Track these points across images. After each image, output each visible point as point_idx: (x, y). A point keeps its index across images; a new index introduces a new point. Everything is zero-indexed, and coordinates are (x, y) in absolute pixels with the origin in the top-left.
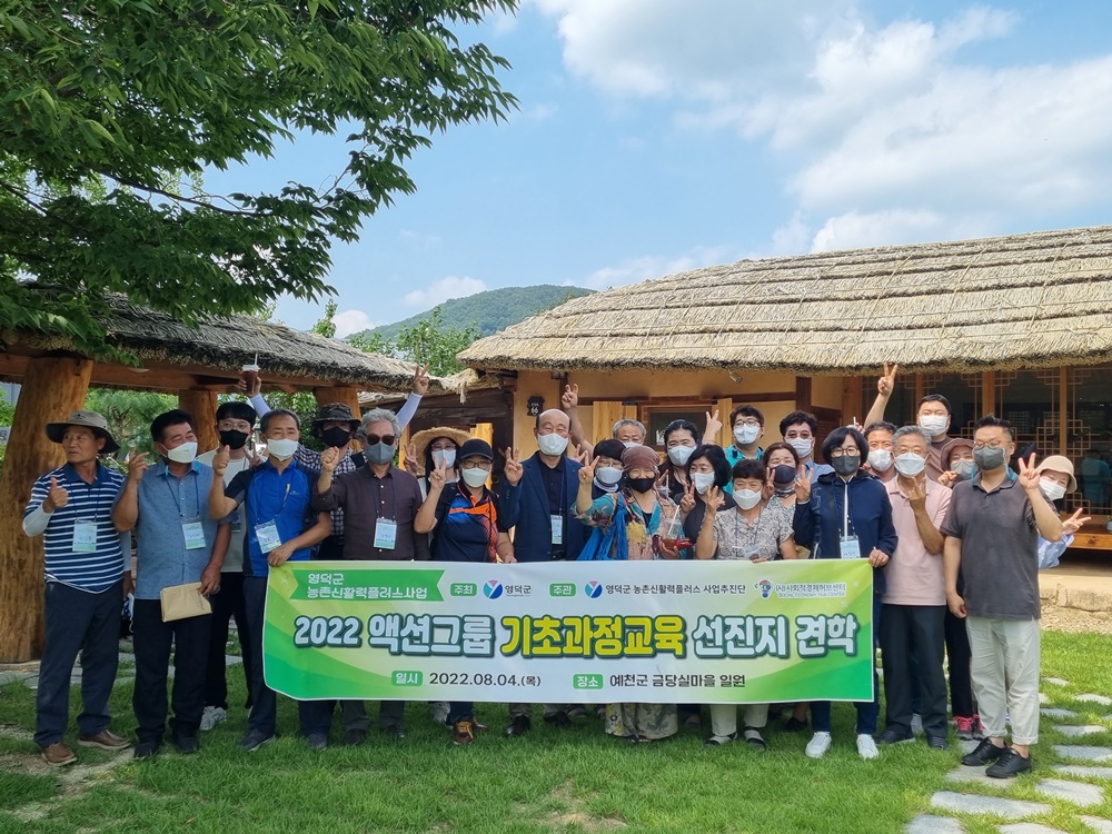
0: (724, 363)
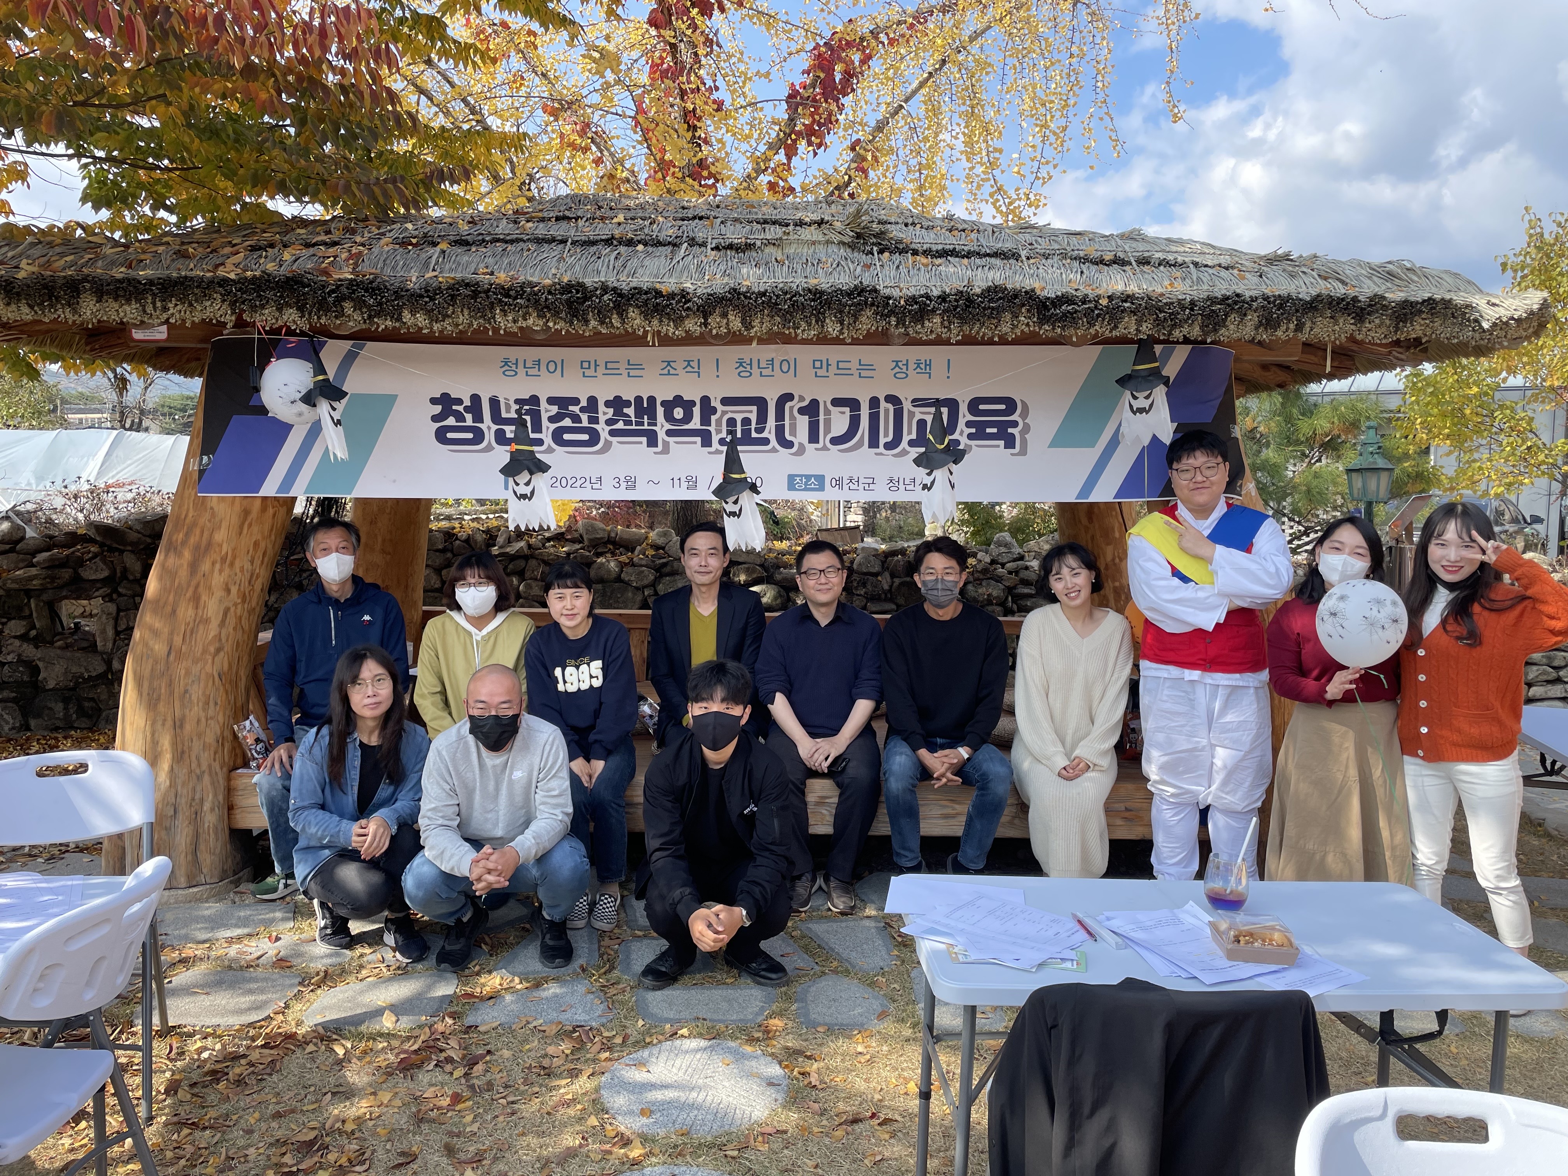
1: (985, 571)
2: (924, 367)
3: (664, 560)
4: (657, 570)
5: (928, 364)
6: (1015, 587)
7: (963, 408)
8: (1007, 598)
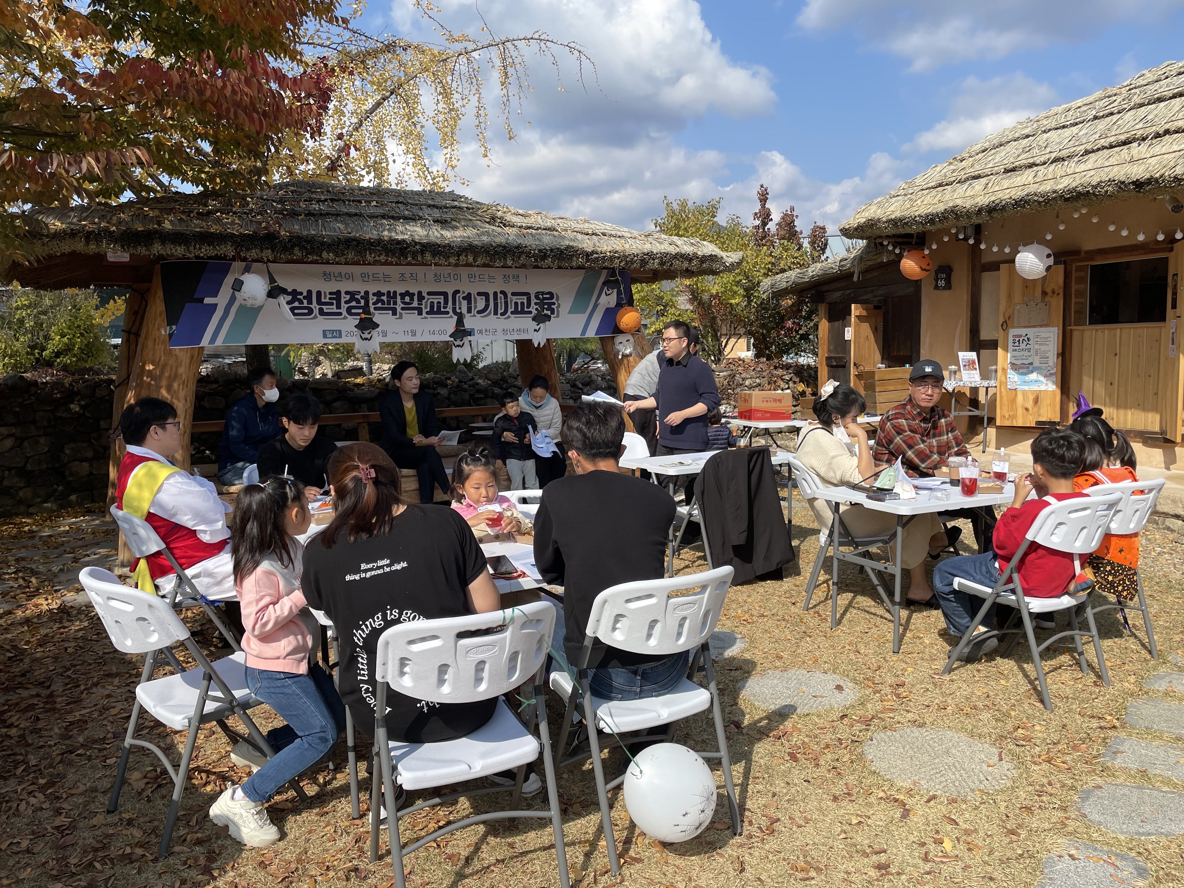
0: (1138, 184)
1: (458, 386)
2: (516, 278)
5: (518, 277)
6: (474, 395)
7: (533, 297)
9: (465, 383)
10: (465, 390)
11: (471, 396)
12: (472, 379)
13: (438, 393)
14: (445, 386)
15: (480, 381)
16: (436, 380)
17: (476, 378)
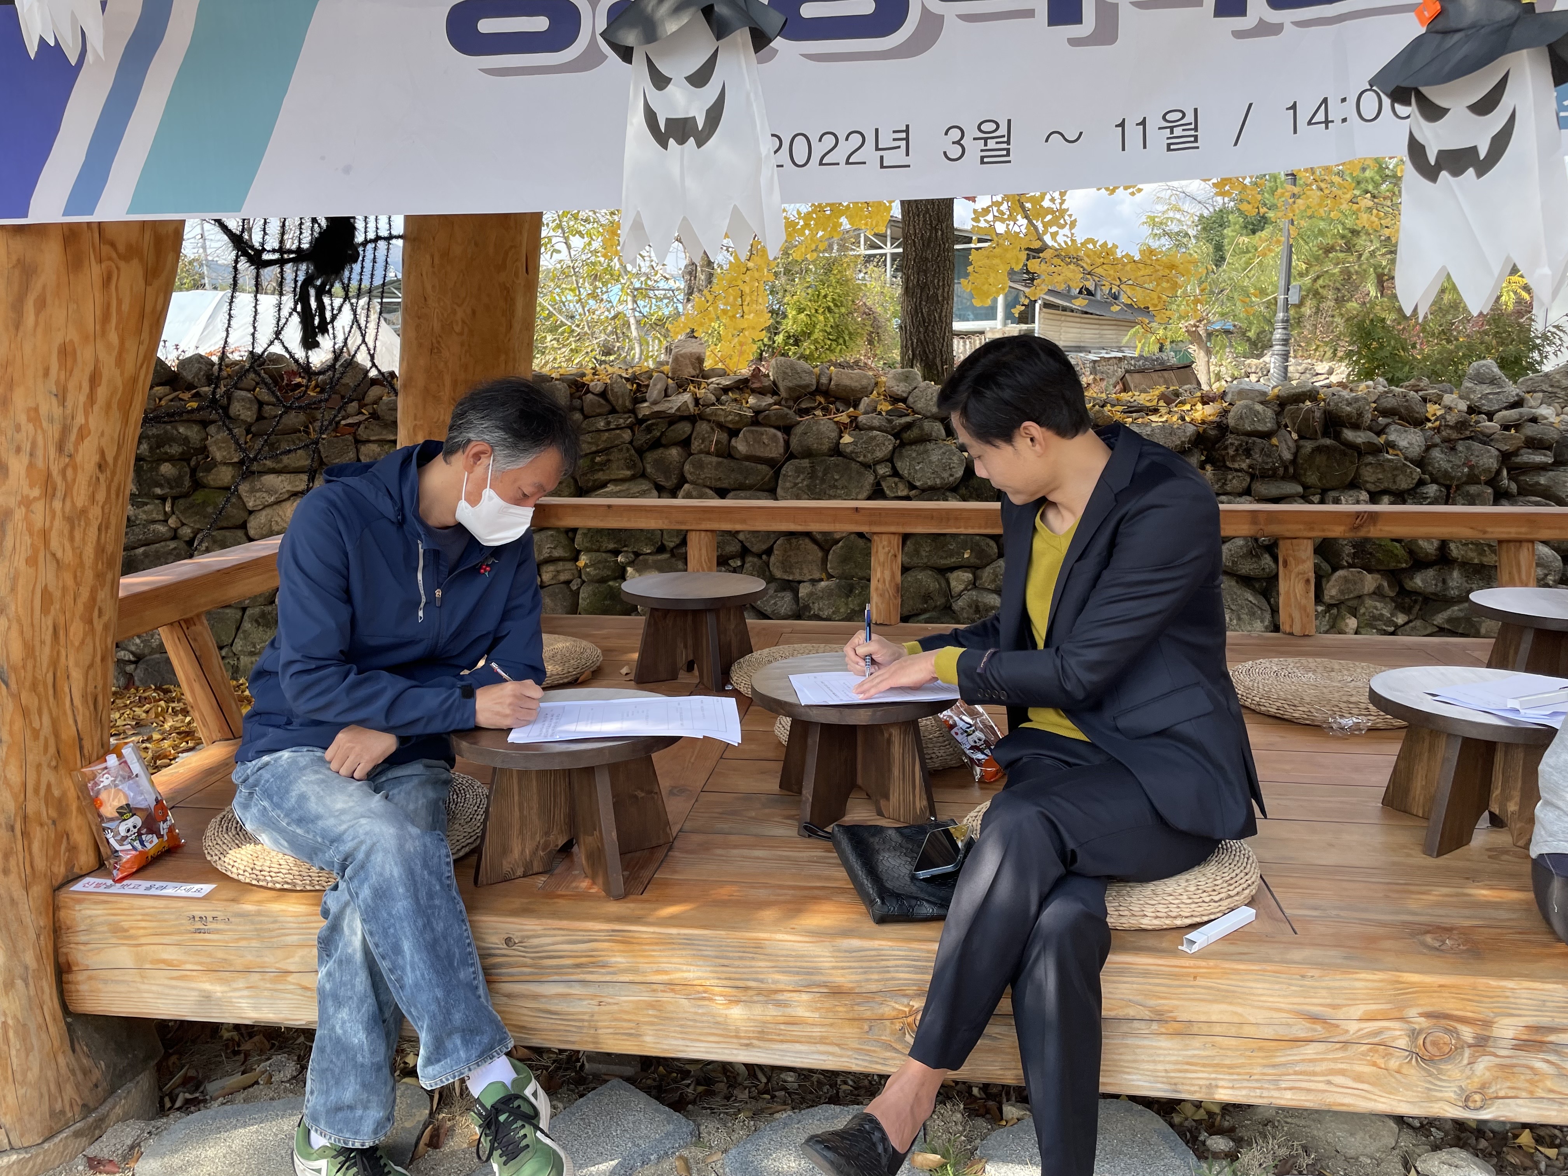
1: (1461, 425)
3: (908, 419)
4: (897, 436)
6: (1516, 453)
8: (1498, 472)
9: (1490, 416)
10: (1486, 439)
11: (1506, 457)
12: (1518, 403)
13: (1391, 445)
14: (1419, 422)
15: (1547, 412)
16: (1390, 402)
17: (1532, 400)
